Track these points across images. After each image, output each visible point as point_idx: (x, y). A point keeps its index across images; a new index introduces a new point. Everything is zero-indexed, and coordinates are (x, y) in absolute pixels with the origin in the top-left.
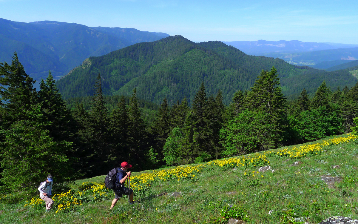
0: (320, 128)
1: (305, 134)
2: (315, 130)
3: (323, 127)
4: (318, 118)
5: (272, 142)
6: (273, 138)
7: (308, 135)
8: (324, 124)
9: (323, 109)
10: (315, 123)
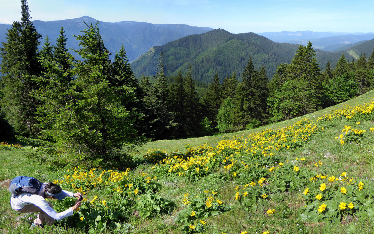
0: (344, 92)
1: (334, 97)
2: (341, 94)
3: (347, 90)
4: (342, 84)
5: (313, 106)
6: (314, 102)
7: (336, 98)
8: (347, 88)
9: (345, 76)
10: (340, 87)
